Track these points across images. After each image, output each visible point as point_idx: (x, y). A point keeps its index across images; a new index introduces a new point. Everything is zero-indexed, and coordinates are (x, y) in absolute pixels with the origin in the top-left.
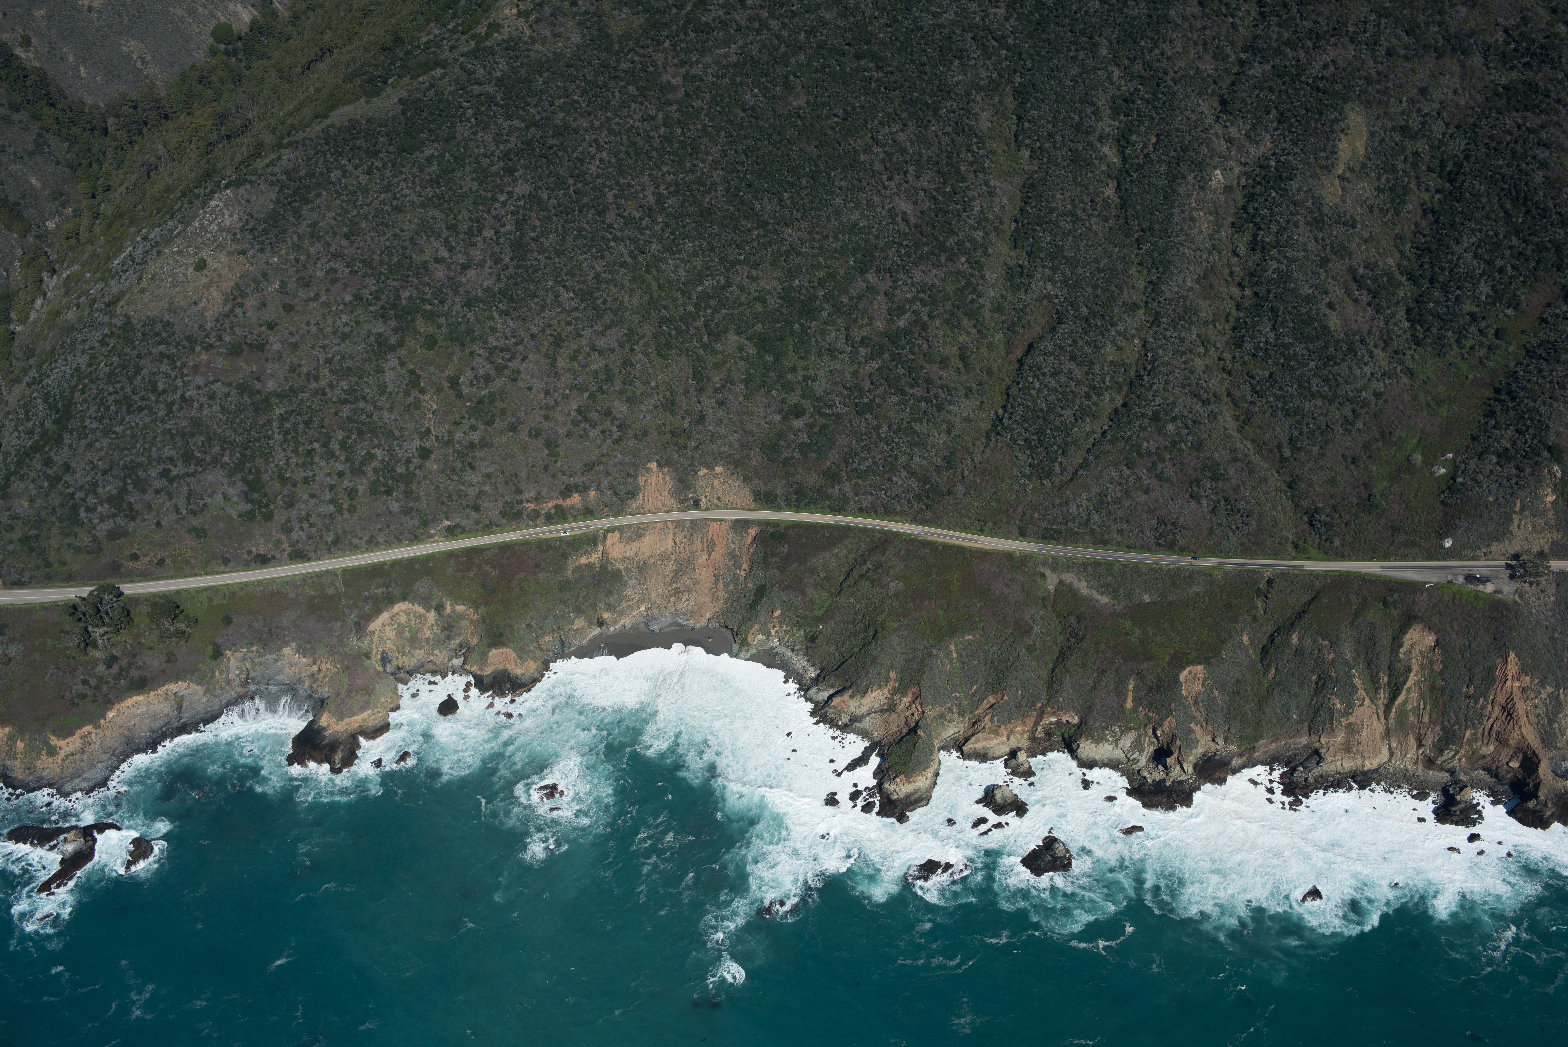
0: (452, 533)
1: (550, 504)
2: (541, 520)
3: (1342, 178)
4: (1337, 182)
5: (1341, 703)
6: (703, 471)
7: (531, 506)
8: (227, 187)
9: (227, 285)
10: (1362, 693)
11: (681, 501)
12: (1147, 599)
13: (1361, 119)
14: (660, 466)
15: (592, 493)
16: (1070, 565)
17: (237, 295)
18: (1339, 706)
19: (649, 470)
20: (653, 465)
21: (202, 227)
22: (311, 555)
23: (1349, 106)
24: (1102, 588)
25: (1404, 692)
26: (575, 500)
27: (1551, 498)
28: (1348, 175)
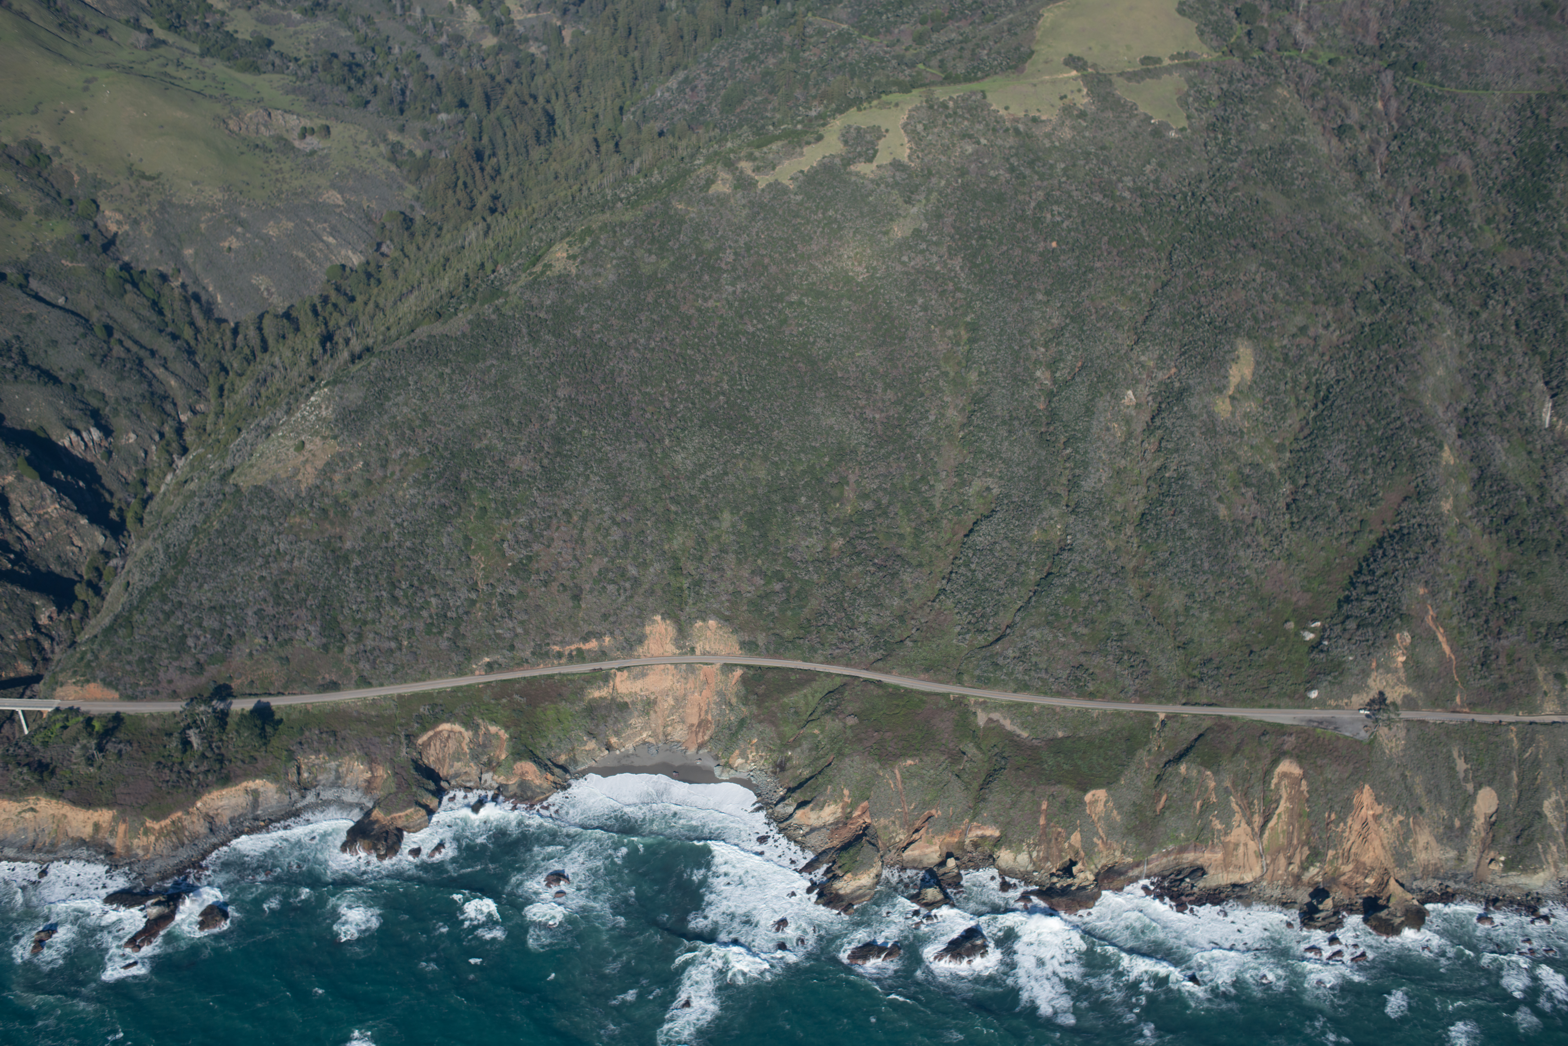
0: (490, 668)
1: (573, 647)
2: (564, 660)
3: (1232, 398)
4: (1228, 400)
5: (1221, 823)
6: (699, 623)
7: (557, 648)
8: (325, 386)
9: (320, 464)
10: (1237, 817)
11: (680, 647)
12: (1060, 734)
13: (1249, 351)
14: (663, 619)
15: (607, 639)
16: (997, 706)
17: (327, 471)
18: (1219, 827)
19: (654, 621)
20: (658, 618)
21: (303, 417)
22: (374, 682)
23: (1239, 341)
24: (1024, 726)
25: (1275, 817)
26: (593, 644)
27: (1402, 659)
28: (1238, 396)
